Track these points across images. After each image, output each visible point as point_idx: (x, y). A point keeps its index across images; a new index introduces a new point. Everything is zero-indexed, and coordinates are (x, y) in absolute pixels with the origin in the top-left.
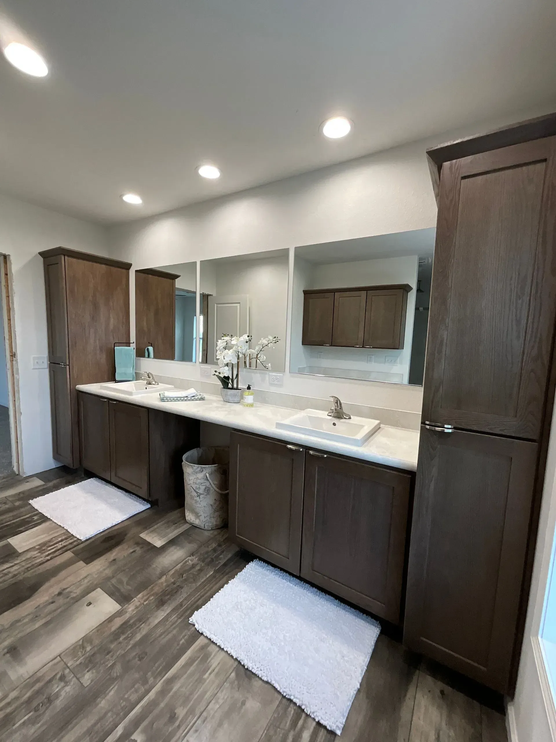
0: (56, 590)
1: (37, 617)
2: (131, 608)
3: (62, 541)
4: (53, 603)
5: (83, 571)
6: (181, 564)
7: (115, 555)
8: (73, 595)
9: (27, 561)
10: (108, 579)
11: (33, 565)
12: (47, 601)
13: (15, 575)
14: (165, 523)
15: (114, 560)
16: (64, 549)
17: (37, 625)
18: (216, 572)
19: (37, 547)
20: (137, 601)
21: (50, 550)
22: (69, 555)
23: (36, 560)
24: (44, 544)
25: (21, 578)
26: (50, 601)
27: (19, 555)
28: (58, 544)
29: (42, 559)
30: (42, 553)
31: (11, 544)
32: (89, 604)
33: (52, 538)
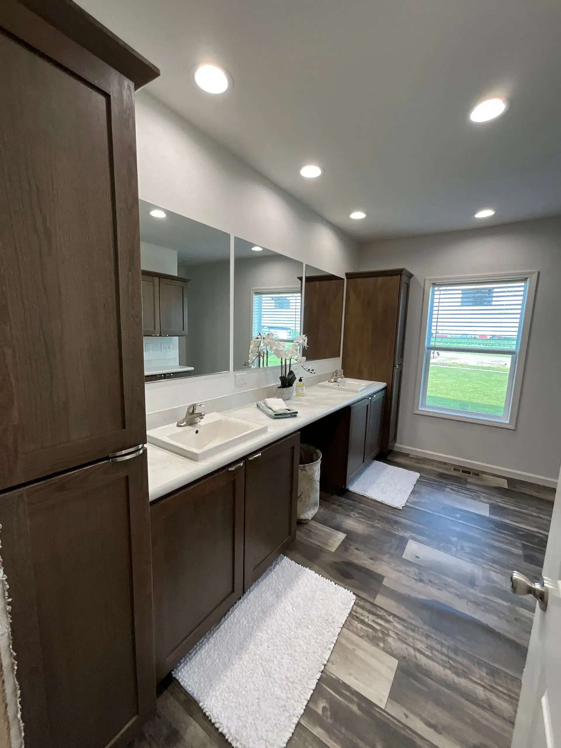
0: (420, 586)
1: (446, 584)
2: (407, 534)
3: (362, 622)
4: (430, 581)
5: (393, 576)
6: (360, 519)
7: (366, 560)
8: (417, 571)
9: (406, 639)
10: (392, 555)
11: (407, 628)
12: (431, 586)
13: (427, 636)
14: (312, 538)
15: (371, 559)
16: (374, 610)
17: (450, 580)
18: (361, 503)
19: (382, 645)
20: (401, 533)
21: (381, 625)
22: (380, 600)
23: (399, 630)
24: (374, 640)
25: (426, 627)
26: (430, 584)
27: (402, 658)
28: (370, 623)
29: (396, 624)
30: (387, 629)
31: (388, 693)
32: (417, 557)
33: (361, 637)
